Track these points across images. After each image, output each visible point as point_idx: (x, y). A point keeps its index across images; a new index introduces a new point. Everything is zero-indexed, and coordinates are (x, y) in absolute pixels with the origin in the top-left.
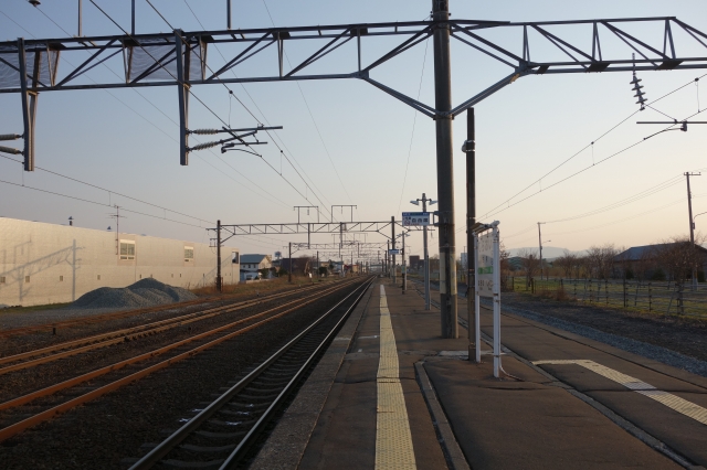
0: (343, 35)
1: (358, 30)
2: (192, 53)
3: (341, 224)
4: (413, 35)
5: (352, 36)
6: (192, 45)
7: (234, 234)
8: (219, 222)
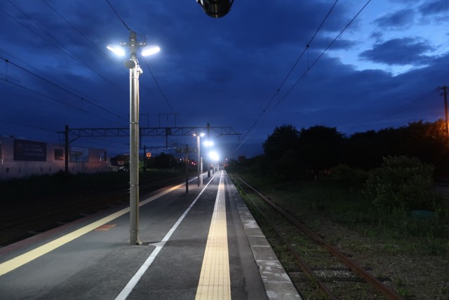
3: (167, 129)
7: (79, 136)
8: (67, 127)
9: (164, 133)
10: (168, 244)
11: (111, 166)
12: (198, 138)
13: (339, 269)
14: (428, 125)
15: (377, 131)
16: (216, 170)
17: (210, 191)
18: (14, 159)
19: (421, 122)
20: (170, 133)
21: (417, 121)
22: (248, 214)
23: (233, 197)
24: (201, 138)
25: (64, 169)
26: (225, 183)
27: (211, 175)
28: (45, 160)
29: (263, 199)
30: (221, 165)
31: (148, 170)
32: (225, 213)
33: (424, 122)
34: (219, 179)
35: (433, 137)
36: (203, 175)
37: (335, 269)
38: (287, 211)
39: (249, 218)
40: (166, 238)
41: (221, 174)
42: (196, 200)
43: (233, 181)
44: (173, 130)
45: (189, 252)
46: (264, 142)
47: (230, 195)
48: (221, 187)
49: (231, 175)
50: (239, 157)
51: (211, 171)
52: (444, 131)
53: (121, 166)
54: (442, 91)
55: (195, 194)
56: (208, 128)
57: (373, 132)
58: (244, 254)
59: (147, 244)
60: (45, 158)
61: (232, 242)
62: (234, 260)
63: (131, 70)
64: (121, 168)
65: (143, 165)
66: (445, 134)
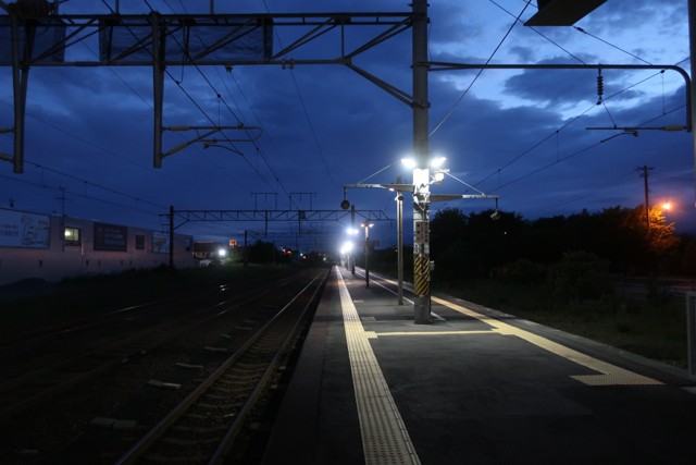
0: (328, 23)
1: (342, 19)
2: (168, 38)
3: (300, 212)
4: (391, 26)
5: (335, 24)
6: (171, 29)
7: (188, 220)
8: (172, 208)
9: (297, 217)
14: (626, 212)
15: (566, 216)
18: (95, 249)
19: (618, 208)
20: (304, 218)
21: (614, 207)
28: (126, 250)
33: (622, 208)
35: (631, 227)
44: (307, 215)
52: (643, 220)
54: (643, 172)
56: (353, 211)
57: (561, 217)
60: (126, 247)
64: (202, 262)
66: (645, 223)
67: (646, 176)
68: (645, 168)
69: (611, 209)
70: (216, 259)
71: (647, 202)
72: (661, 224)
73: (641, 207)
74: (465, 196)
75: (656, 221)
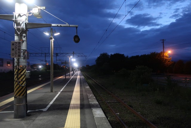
10: (62, 92)
11: (31, 69)
12: (70, 58)
13: (114, 100)
14: (157, 54)
16: (77, 71)
17: (74, 78)
19: (155, 52)
20: (58, 56)
22: (87, 85)
23: (83, 80)
24: (71, 58)
25: (12, 70)
26: (80, 76)
27: (75, 73)
28: (3, 66)
29: (94, 82)
30: (78, 68)
31: (47, 70)
32: (79, 85)
33: (156, 53)
34: (78, 74)
35: (159, 58)
36: (71, 73)
37: (112, 100)
38: (102, 85)
39: (87, 86)
40: (61, 91)
41: (79, 72)
42: (69, 81)
43: (83, 75)
44: (59, 54)
45: (69, 93)
46: (96, 60)
47: (81, 79)
48: (78, 77)
49: (83, 73)
50: (86, 65)
51: (75, 71)
52: (162, 56)
53: (35, 69)
55: (69, 79)
56: (73, 54)
57: (138, 56)
58: (84, 94)
59: (56, 92)
61: (81, 91)
62: (81, 95)
63: (51, 40)
64: (35, 70)
65: (45, 69)
66: (163, 57)
67: (163, 42)
68: (163, 40)
69: (153, 53)
70: (38, 69)
71: (164, 51)
72: (167, 57)
73: (162, 52)
74: (53, 25)
75: (166, 57)
